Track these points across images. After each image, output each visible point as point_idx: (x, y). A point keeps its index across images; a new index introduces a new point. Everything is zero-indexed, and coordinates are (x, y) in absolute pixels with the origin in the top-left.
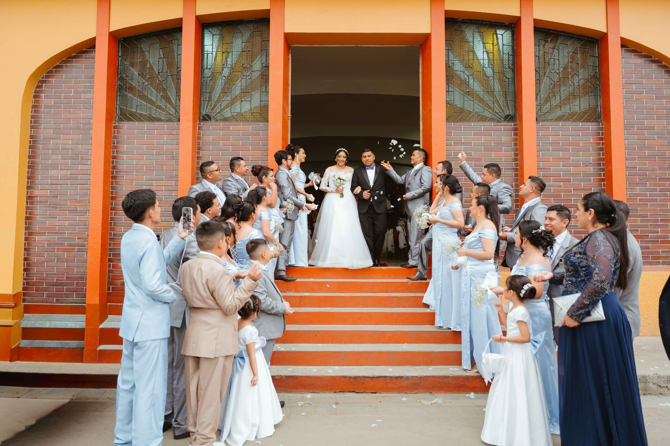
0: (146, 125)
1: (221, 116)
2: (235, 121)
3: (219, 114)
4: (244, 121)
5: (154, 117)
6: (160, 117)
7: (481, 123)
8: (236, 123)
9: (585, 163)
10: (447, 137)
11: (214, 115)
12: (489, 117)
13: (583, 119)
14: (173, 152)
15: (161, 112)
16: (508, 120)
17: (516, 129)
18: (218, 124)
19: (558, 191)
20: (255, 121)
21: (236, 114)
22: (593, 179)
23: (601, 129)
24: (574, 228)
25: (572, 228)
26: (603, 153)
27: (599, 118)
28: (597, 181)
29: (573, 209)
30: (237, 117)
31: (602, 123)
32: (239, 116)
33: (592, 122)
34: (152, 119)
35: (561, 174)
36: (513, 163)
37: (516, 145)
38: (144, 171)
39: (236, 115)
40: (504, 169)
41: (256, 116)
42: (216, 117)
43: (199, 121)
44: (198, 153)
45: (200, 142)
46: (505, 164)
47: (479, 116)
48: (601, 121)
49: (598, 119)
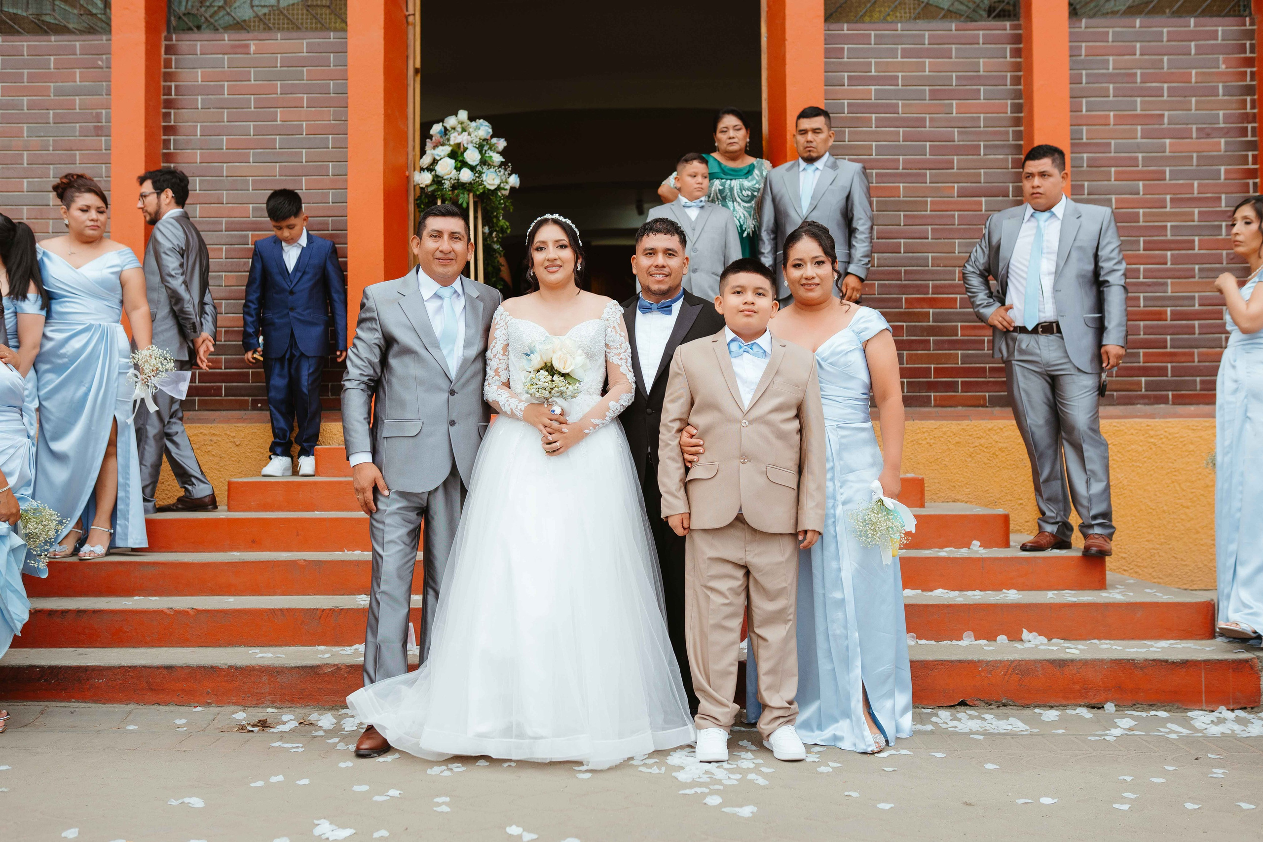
0: (25, 44)
1: (227, 18)
2: (264, 29)
3: (222, 13)
4: (288, 29)
5: (48, 24)
6: (64, 22)
7: (921, 24)
8: (264, 35)
9: (1204, 129)
10: (826, 63)
11: (207, 15)
12: (946, 7)
13: (1200, 10)
14: (99, 115)
15: (67, 8)
16: (995, 17)
17: (1017, 39)
18: (218, 36)
19: (1127, 205)
20: (316, 29)
21: (266, 10)
22: (1226, 171)
23: (1250, 35)
24: (1171, 303)
25: (1166, 303)
26: (1253, 102)
27: (1244, 6)
28: (1234, 176)
29: (1169, 253)
30: (269, 19)
31: (1250, 19)
32: (274, 15)
33: (1225, 16)
34: (41, 28)
35: (1137, 158)
36: (1008, 132)
37: (1016, 81)
38: (24, 168)
39: (265, 14)
40: (985, 147)
41: (319, 17)
42: (212, 20)
43: (169, 31)
44: (167, 116)
45: (170, 88)
46: (986, 133)
47: (919, 5)
48: (1250, 15)
49: (1242, 8)
